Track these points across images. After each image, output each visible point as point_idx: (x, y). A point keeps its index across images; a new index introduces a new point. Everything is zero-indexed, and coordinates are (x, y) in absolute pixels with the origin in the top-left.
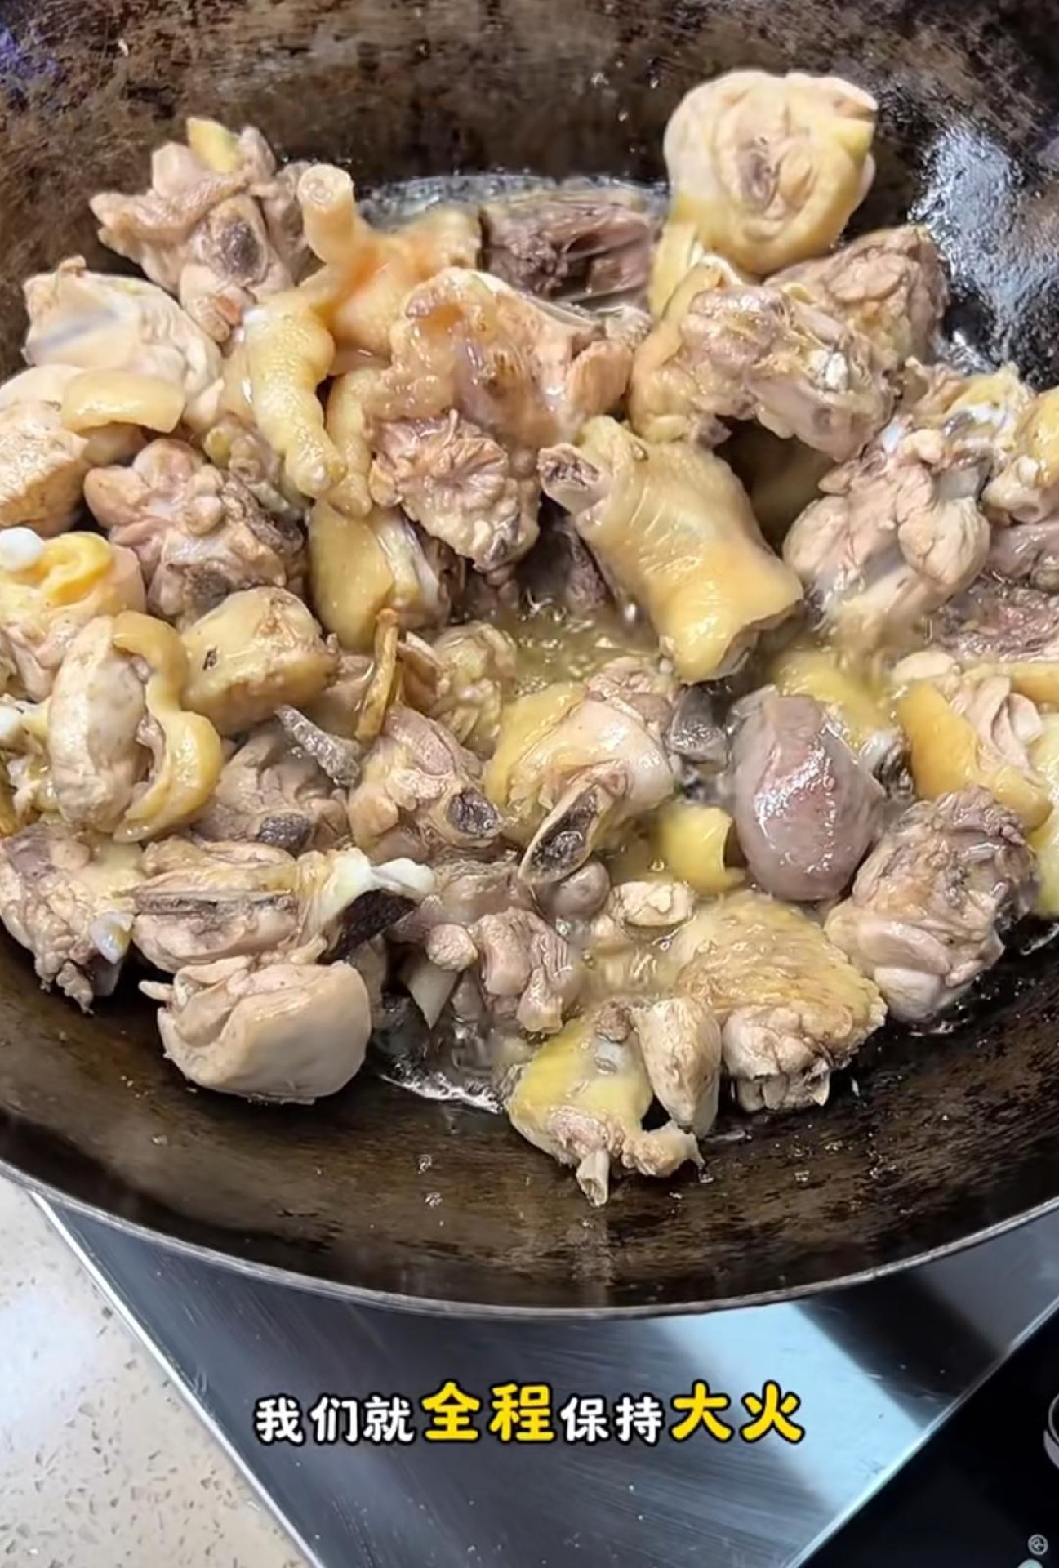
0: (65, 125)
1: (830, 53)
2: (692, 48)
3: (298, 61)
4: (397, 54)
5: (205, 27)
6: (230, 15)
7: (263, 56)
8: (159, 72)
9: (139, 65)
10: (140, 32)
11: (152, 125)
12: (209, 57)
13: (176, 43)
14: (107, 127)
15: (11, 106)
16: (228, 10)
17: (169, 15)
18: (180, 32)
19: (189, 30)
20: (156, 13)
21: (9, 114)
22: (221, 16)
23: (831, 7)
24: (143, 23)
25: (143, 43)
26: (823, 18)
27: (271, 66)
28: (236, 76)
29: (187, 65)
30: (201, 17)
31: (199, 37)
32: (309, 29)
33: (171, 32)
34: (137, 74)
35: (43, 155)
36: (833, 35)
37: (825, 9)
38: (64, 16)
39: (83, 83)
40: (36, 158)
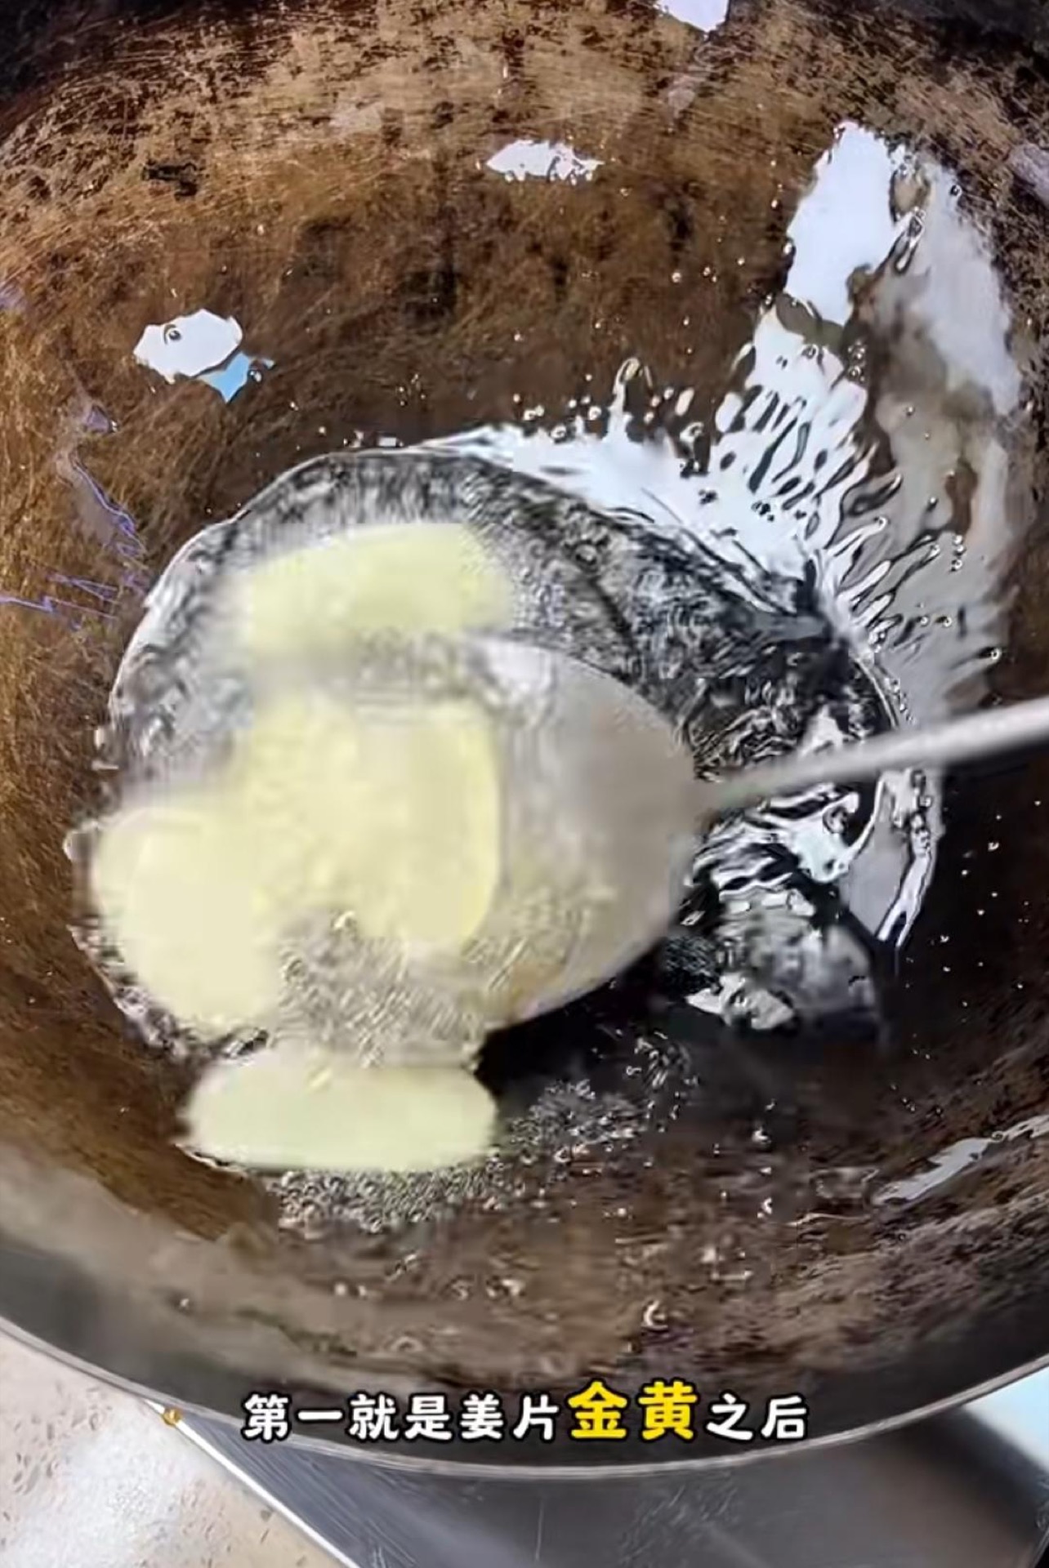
0: (87, 210)
1: (862, 101)
2: (720, 98)
3: (320, 129)
4: (420, 119)
5: (226, 102)
6: (249, 89)
7: (285, 128)
8: (180, 151)
9: (158, 144)
10: (159, 112)
11: (174, 204)
12: (231, 133)
13: (196, 120)
14: (130, 209)
15: (32, 195)
16: (247, 84)
17: (188, 92)
18: (200, 109)
19: (209, 106)
20: (175, 92)
21: (30, 202)
22: (241, 90)
23: (861, 54)
24: (162, 103)
25: (163, 123)
26: (853, 66)
27: (292, 136)
28: (258, 149)
29: (208, 141)
30: (221, 95)
31: (219, 113)
32: (330, 98)
33: (190, 110)
34: (158, 153)
35: (67, 240)
36: (863, 82)
37: (855, 56)
38: (82, 103)
39: (104, 167)
40: (58, 245)
